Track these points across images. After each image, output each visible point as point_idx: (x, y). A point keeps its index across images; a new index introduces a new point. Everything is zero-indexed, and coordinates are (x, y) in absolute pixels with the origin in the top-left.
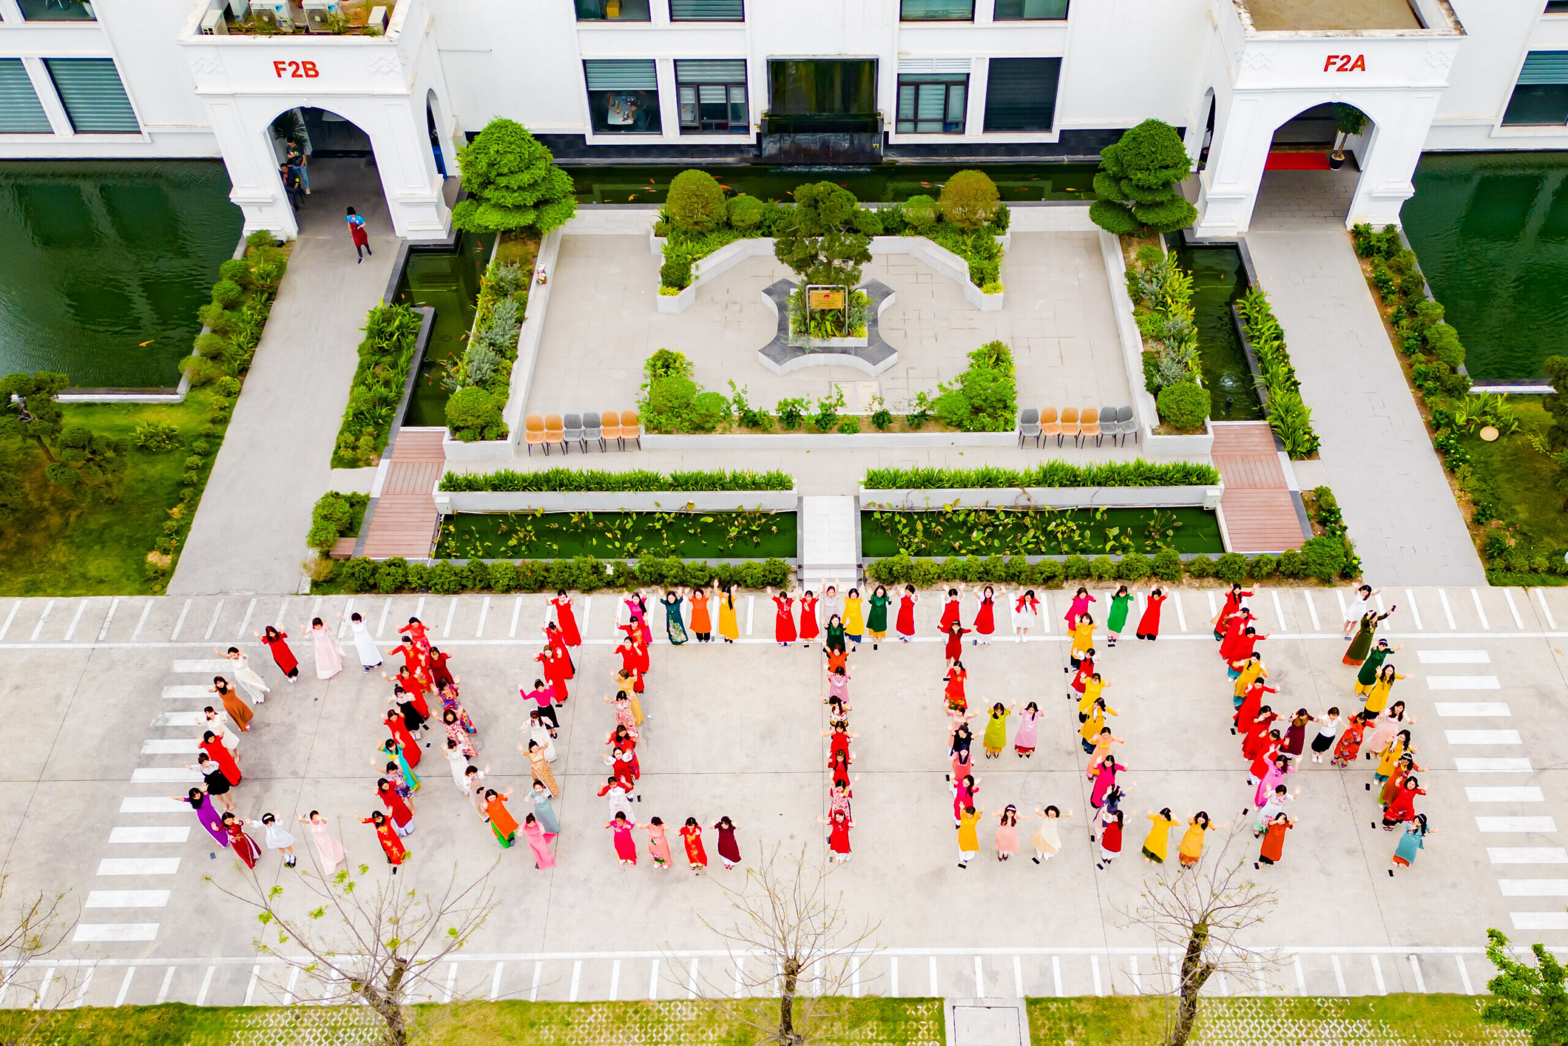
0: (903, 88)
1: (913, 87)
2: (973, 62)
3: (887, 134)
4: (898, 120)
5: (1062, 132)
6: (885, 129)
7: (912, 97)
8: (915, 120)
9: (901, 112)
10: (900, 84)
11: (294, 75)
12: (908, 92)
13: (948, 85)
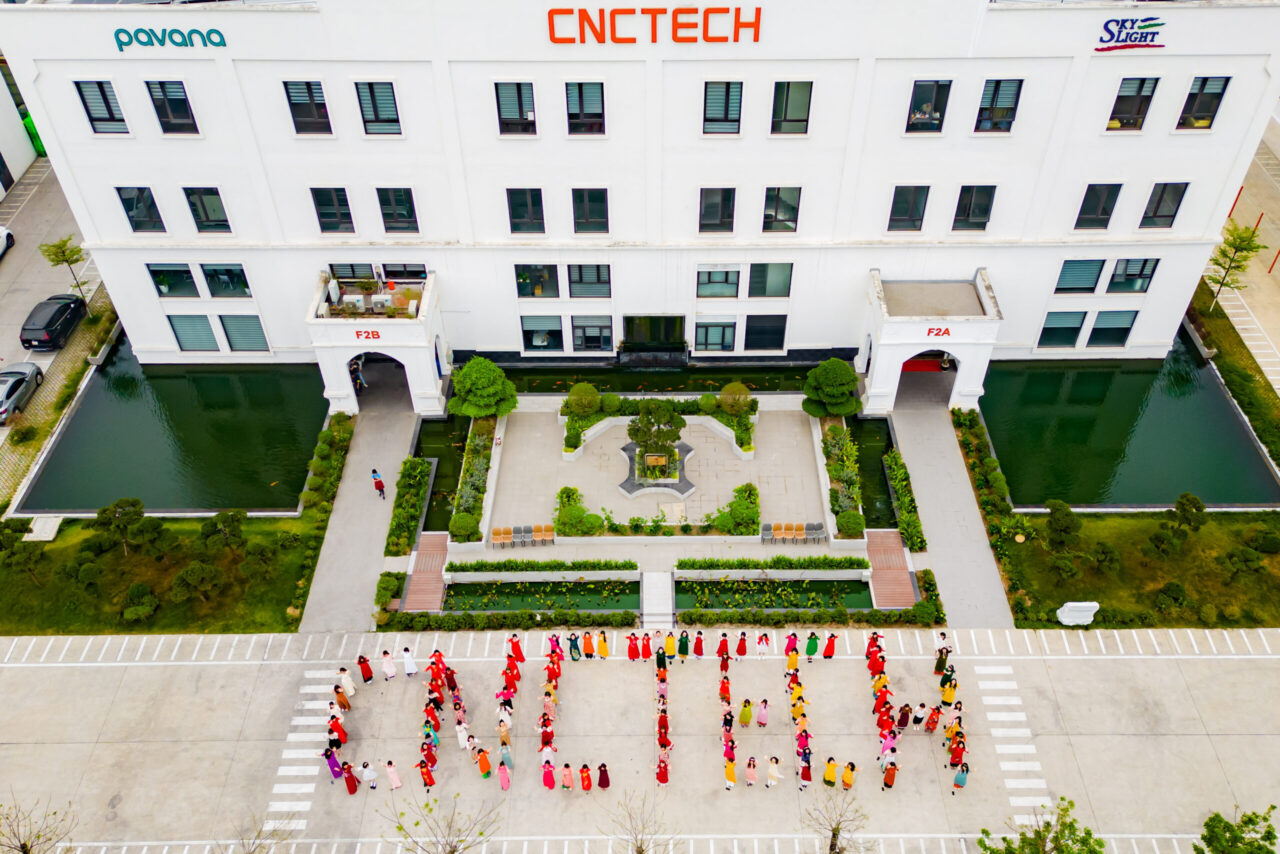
0: (699, 329)
1: (704, 329)
2: (738, 317)
3: (690, 352)
4: (696, 345)
5: (789, 351)
6: (689, 349)
7: (704, 333)
8: (706, 345)
9: (698, 340)
10: (697, 327)
11: (367, 337)
12: (702, 331)
13: (724, 328)
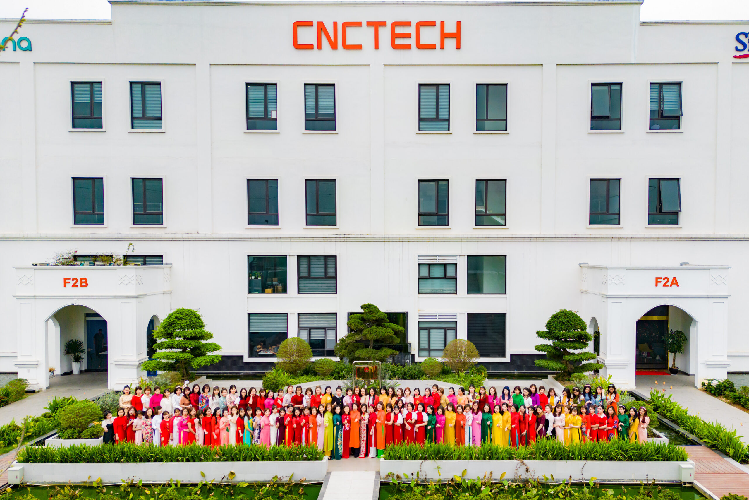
0: (421, 331)
1: (427, 331)
2: (458, 315)
3: (413, 355)
4: (420, 350)
5: (512, 356)
6: (412, 353)
7: (427, 336)
8: (429, 350)
9: (421, 345)
10: (420, 329)
11: (73, 286)
12: (424, 333)
13: (446, 329)
